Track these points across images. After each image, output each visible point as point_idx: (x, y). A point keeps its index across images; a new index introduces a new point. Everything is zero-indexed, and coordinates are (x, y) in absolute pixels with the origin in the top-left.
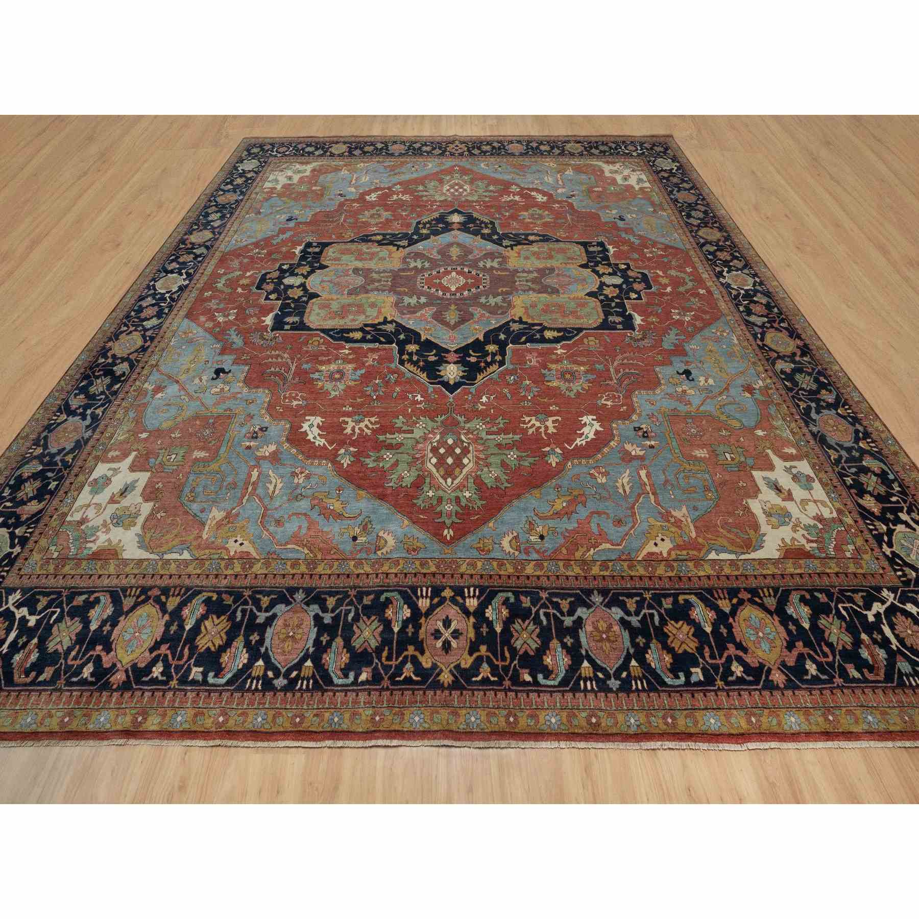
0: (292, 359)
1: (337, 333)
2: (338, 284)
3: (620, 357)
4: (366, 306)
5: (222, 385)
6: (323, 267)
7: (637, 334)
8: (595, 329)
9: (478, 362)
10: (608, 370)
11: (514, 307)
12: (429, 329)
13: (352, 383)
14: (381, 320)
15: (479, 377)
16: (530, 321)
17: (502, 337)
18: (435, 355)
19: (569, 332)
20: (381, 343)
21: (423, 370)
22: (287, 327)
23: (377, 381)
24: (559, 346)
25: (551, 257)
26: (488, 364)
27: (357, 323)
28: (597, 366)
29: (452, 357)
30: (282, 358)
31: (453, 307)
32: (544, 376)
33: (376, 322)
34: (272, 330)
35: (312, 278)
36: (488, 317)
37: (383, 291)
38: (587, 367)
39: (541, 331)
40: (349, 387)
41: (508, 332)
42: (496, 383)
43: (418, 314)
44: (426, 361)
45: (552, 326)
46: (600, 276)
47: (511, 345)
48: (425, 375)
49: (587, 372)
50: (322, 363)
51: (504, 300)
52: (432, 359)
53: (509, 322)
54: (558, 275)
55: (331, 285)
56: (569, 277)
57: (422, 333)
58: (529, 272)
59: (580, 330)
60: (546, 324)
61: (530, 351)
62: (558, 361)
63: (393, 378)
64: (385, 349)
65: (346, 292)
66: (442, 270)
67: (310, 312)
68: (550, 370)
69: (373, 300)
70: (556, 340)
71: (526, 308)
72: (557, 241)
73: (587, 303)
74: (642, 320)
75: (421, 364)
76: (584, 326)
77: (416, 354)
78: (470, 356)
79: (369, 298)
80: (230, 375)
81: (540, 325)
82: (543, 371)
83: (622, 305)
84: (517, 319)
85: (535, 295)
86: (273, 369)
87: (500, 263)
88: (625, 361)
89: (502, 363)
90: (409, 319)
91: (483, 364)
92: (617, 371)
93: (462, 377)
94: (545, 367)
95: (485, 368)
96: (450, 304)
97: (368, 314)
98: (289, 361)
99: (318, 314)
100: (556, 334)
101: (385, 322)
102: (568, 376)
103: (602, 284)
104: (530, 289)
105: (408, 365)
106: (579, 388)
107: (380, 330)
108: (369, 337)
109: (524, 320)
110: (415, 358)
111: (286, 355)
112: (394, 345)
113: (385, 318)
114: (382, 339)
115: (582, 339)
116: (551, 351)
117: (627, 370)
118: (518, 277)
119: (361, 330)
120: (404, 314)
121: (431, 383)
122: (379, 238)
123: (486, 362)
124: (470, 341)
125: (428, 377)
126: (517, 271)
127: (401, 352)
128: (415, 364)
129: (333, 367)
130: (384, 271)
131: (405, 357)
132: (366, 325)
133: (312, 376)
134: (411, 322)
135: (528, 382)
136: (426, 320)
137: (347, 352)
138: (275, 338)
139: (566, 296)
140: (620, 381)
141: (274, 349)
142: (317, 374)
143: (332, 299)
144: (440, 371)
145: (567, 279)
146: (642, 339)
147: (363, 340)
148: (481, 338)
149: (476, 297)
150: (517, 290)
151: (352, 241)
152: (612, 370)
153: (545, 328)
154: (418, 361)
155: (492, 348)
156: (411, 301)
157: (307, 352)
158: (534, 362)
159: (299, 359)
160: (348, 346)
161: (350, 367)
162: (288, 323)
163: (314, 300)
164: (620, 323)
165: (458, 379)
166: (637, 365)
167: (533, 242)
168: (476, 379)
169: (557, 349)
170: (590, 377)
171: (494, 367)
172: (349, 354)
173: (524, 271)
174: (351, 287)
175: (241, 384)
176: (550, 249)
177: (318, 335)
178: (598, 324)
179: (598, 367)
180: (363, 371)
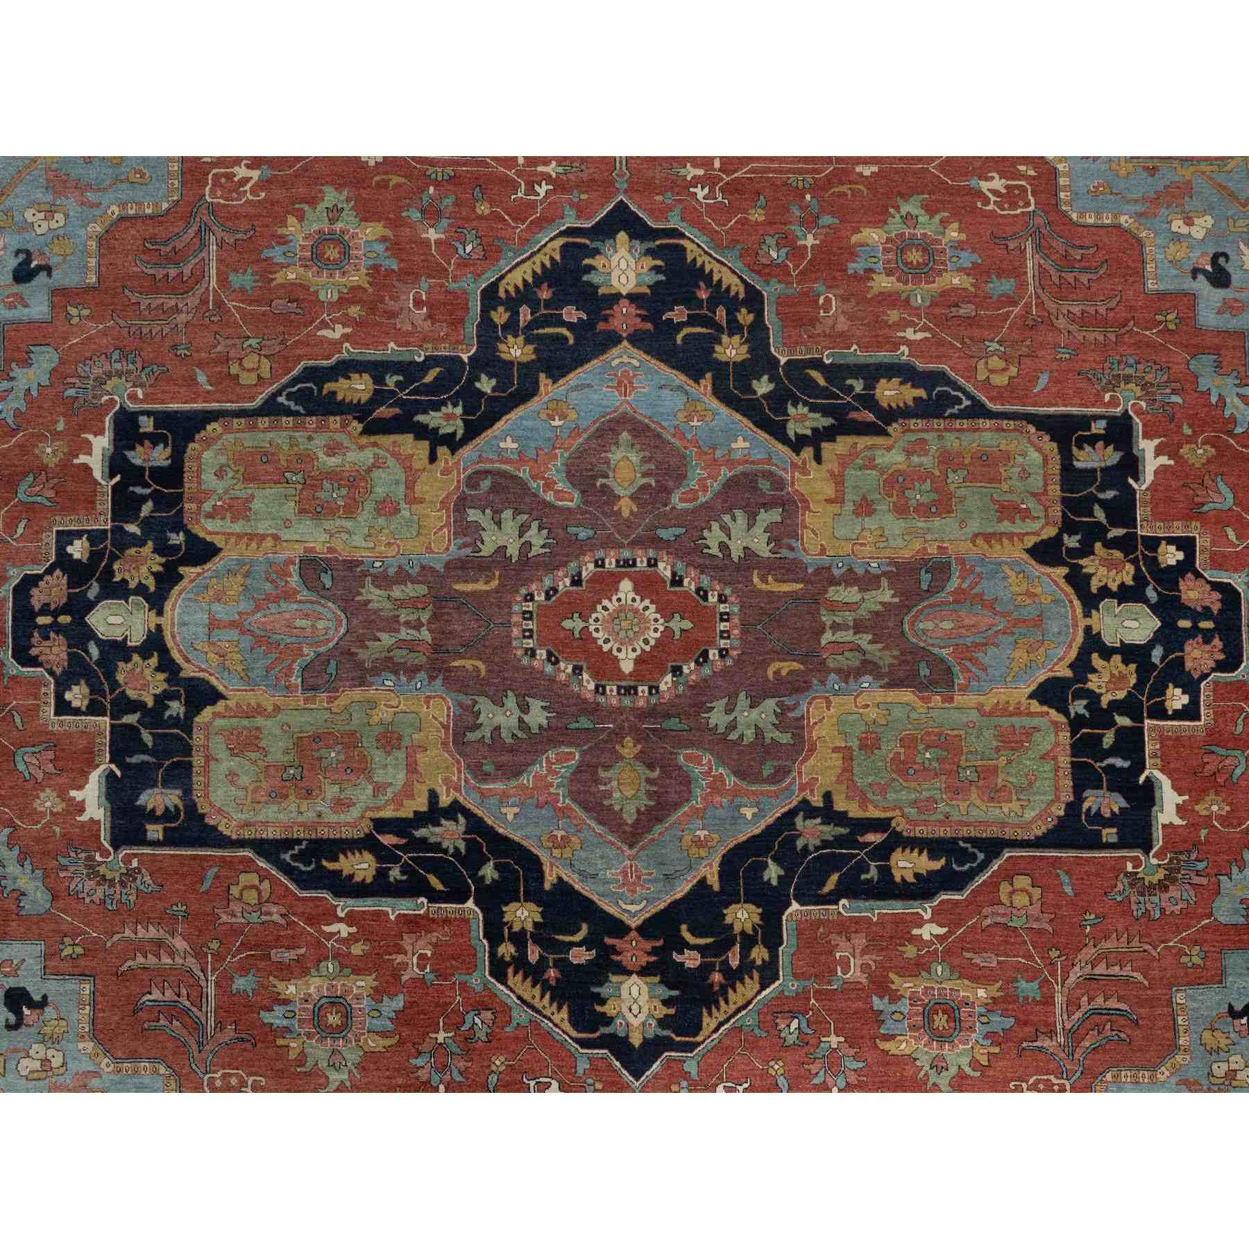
0: (200, 956)
1: (303, 857)
2: (262, 640)
3: (1089, 952)
4: (368, 742)
5: (37, 1050)
6: (202, 552)
7: (1151, 865)
8: (1038, 843)
9: (705, 969)
10: (1048, 1001)
11: (812, 749)
12: (565, 842)
13: (375, 1044)
14: (421, 804)
15: (708, 1023)
16: (855, 812)
17: (773, 872)
18: (587, 943)
19: (964, 856)
20: (434, 897)
21: (559, 994)
22: (155, 831)
23: (441, 1036)
24: (926, 910)
25: (943, 505)
26: (734, 977)
27: (355, 813)
28: (1023, 984)
29: (634, 951)
30: (172, 954)
31: (629, 748)
32: (877, 1018)
33: (407, 812)
34: (116, 845)
35: (176, 604)
36: (736, 793)
37: (412, 671)
38: (994, 990)
39: (883, 852)
40: (370, 1055)
41: (789, 856)
42: (752, 1044)
43: (527, 779)
44: (563, 965)
45: (920, 831)
46: (1091, 601)
47: (795, 906)
48: (564, 1014)
49: (993, 1005)
50: (286, 971)
51: (783, 719)
52: (579, 956)
53: (791, 814)
54: (961, 596)
55: (247, 641)
56: (990, 606)
57: (543, 856)
58: (868, 582)
59: (993, 847)
60: (900, 825)
61: (845, 928)
62: (918, 967)
63: (479, 1023)
64: (447, 921)
65: (296, 680)
66: (588, 570)
67: (206, 770)
68: (895, 997)
69: (383, 714)
70: (923, 888)
71: (847, 755)
72: (977, 411)
73: (1029, 733)
74: (1180, 809)
75: (552, 973)
76: (1009, 834)
77: (537, 941)
78: (683, 945)
79: (372, 704)
80: (49, 1012)
81: (881, 825)
82: (877, 1003)
83: (1131, 743)
84: (817, 801)
85: (880, 695)
86: (156, 995)
87: (777, 535)
88: (1101, 969)
89: (769, 974)
90: (504, 797)
91: (717, 977)
92: (1072, 1004)
93: (662, 1022)
94: (881, 985)
95: (723, 991)
96: (618, 735)
97: (379, 777)
98: (191, 962)
99: (232, 776)
100: (924, 863)
101: (434, 814)
102: (940, 1021)
103: (1093, 643)
104: (868, 667)
105: (515, 980)
106: (964, 1061)
107: (423, 844)
108: (395, 873)
109: (840, 805)
110: (533, 954)
111: (180, 944)
112: (470, 904)
113: (433, 796)
114: (434, 881)
115: (993, 885)
116: (902, 930)
117: (1099, 1001)
118: (833, 607)
119: (368, 844)
120: (486, 777)
121: (584, 1044)
122: (359, 387)
123: (726, 970)
124: (682, 889)
125: (575, 1022)
126: (825, 577)
127: (495, 930)
128: (535, 973)
129: (315, 986)
130: (402, 577)
131: (507, 950)
132: (381, 825)
133: (267, 1017)
134: (510, 813)
135: (834, 1040)
136: (551, 802)
137: (344, 930)
138: (131, 874)
139: (970, 699)
140: (1075, 1036)
141: (142, 918)
142: (279, 1010)
143: (259, 711)
144: (603, 1002)
145: (985, 618)
146: (1163, 886)
147: (380, 887)
148: (714, 881)
149: (699, 697)
150: (822, 669)
151: (270, 408)
152: (1059, 999)
153: (897, 841)
154: (542, 964)
155: (743, 916)
156: (500, 719)
157: (235, 931)
158: (854, 973)
159: (219, 958)
160: (343, 906)
161: (363, 984)
162: (152, 817)
163: (208, 712)
164: (1112, 821)
165: (653, 1030)
166: (1127, 981)
167: (890, 415)
168: (697, 1028)
169: (920, 923)
170: (1000, 1022)
171: (748, 988)
172: (352, 939)
173: (850, 578)
174: (309, 653)
175: (90, 1046)
176: (948, 460)
177: (248, 865)
178: (1051, 823)
179: (1028, 988)
180: (399, 1002)
